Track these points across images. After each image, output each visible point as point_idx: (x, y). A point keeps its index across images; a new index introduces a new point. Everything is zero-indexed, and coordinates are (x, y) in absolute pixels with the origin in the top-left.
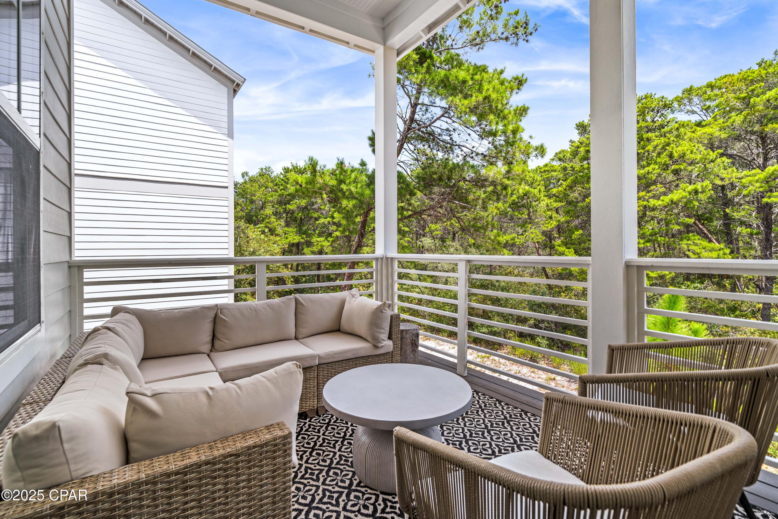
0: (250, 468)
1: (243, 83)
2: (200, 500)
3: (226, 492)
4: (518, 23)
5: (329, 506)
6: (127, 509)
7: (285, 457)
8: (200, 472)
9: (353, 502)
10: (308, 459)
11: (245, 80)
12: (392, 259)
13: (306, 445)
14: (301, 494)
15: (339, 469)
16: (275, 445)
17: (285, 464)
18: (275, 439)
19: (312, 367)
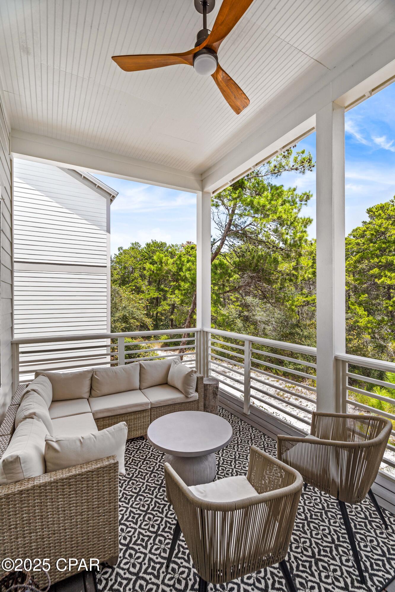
0: (98, 478)
1: (117, 195)
2: (76, 491)
3: (88, 488)
4: (304, 159)
5: (148, 494)
6: (46, 493)
7: (115, 473)
8: (76, 479)
9: (161, 494)
10: (141, 466)
11: (118, 193)
12: (207, 332)
13: (141, 457)
14: (134, 486)
15: (157, 473)
16: (110, 467)
17: (115, 476)
18: (110, 465)
19: (147, 410)
